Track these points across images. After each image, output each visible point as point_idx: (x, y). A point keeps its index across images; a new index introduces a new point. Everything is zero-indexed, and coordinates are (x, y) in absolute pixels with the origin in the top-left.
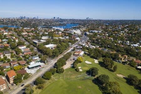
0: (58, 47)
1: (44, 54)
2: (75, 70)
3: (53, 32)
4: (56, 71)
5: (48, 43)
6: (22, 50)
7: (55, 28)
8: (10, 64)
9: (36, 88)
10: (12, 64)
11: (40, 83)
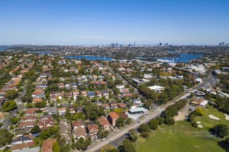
0: (166, 90)
1: (148, 98)
2: (192, 124)
3: (160, 68)
4: (163, 121)
5: (152, 83)
6: (121, 90)
7: (161, 60)
8: (110, 105)
9: (140, 136)
10: (112, 105)
11: (145, 131)
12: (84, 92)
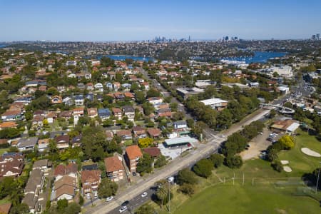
0: (230, 106)
1: (199, 119)
2: (272, 165)
3: (222, 71)
4: (223, 161)
5: (207, 95)
6: (156, 106)
7: (226, 61)
8: (133, 132)
9: (178, 191)
10: (135, 132)
11: (187, 182)
12: (92, 111)
